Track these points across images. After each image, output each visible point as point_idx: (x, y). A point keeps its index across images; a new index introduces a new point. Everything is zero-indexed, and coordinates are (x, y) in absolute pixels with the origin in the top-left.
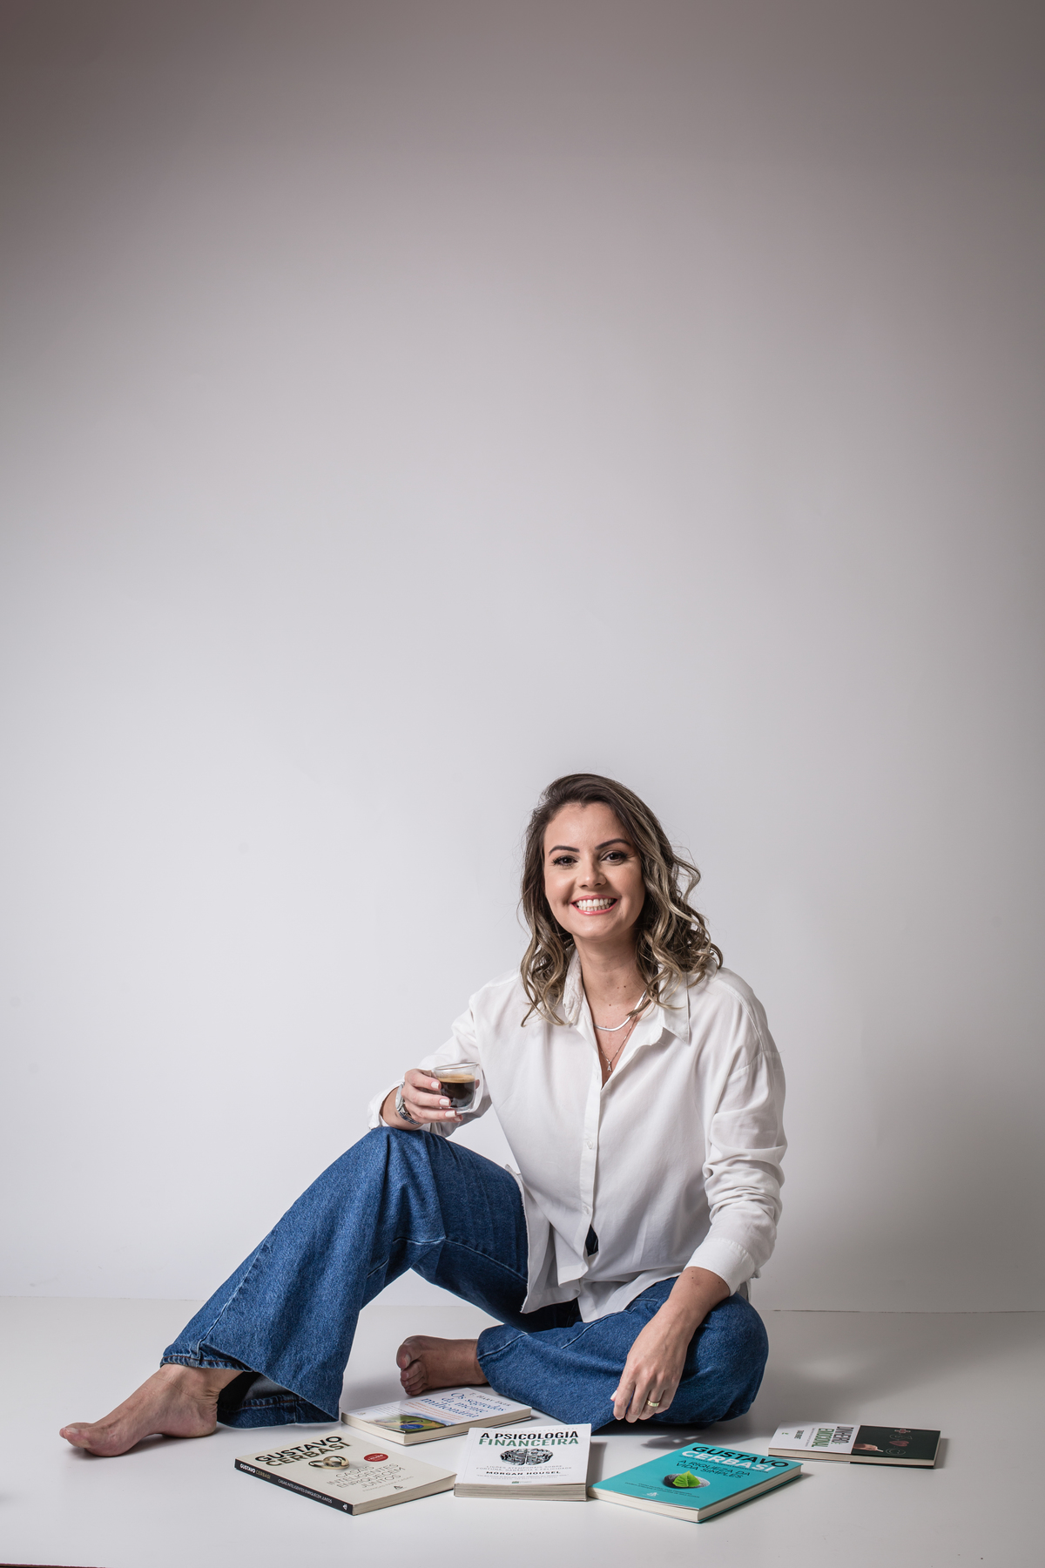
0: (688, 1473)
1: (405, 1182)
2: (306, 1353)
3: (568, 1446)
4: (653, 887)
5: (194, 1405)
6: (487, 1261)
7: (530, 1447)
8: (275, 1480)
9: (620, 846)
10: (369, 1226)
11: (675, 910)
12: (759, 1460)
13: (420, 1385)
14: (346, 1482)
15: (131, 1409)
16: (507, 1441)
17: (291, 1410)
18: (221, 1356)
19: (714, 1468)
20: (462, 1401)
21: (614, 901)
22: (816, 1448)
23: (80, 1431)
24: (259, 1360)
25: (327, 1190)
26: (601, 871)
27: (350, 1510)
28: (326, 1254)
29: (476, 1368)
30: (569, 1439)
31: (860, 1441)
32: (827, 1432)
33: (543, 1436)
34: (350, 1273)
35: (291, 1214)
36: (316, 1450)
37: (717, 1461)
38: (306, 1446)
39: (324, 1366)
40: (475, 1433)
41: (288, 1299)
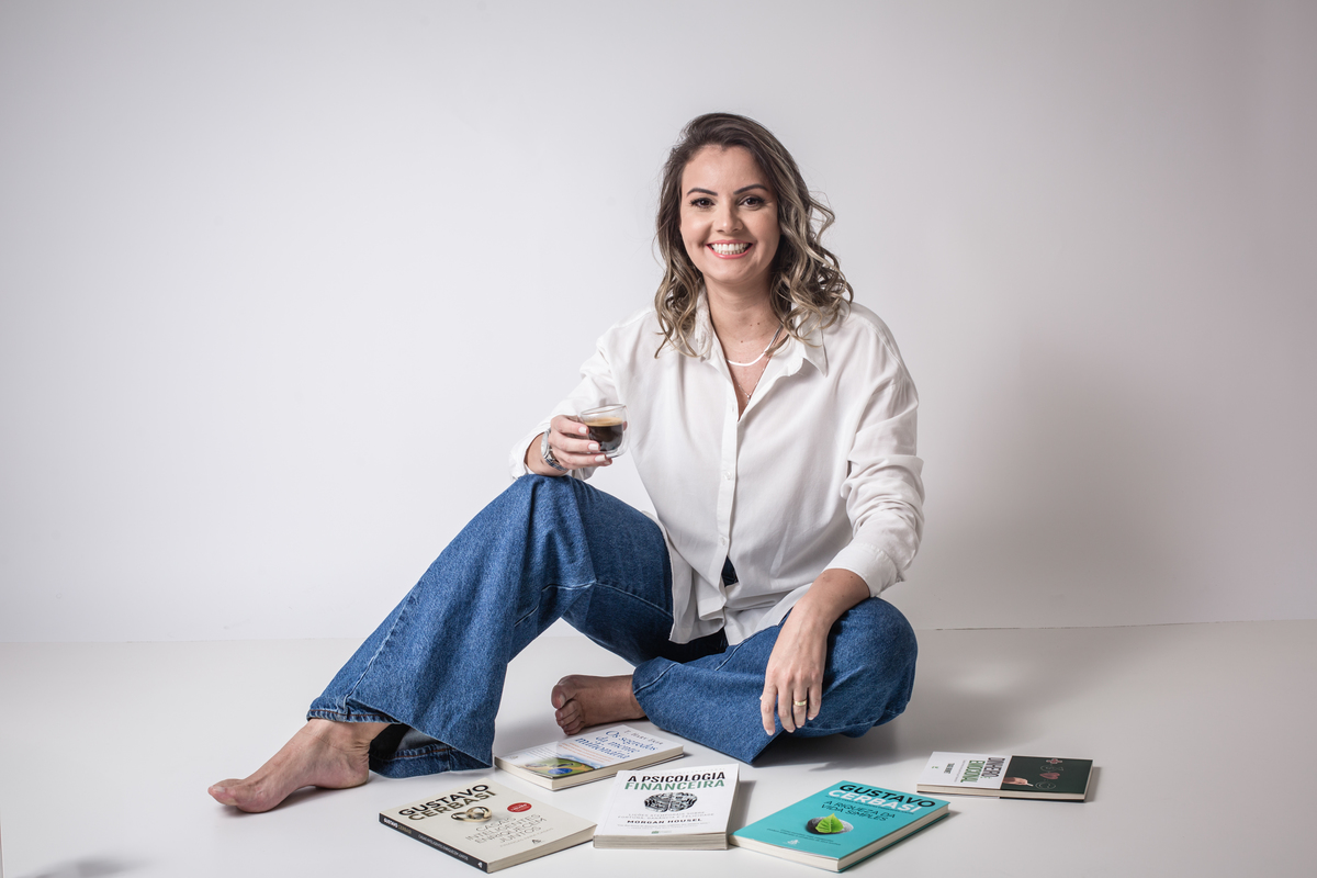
0: (832, 816)
1: (551, 528)
2: (455, 703)
3: (713, 788)
4: (789, 232)
5: (343, 758)
6: (637, 602)
7: (676, 791)
8: (415, 835)
9: (759, 192)
10: (515, 574)
11: (812, 253)
12: (905, 800)
13: (577, 723)
14: (485, 837)
15: (278, 765)
16: (654, 784)
17: (445, 758)
18: (369, 710)
19: (860, 809)
20: (616, 740)
21: (750, 246)
22: (966, 784)
23: (226, 790)
24: (406, 712)
25: (472, 540)
26: (739, 216)
27: (484, 868)
28: (472, 604)
29: (632, 702)
30: (715, 781)
31: (1010, 774)
32: (977, 765)
33: (690, 778)
34: (496, 621)
35: (437, 565)
36: (461, 801)
37: (863, 801)
38: (452, 796)
39: (474, 715)
40: (623, 775)
41: (434, 651)
